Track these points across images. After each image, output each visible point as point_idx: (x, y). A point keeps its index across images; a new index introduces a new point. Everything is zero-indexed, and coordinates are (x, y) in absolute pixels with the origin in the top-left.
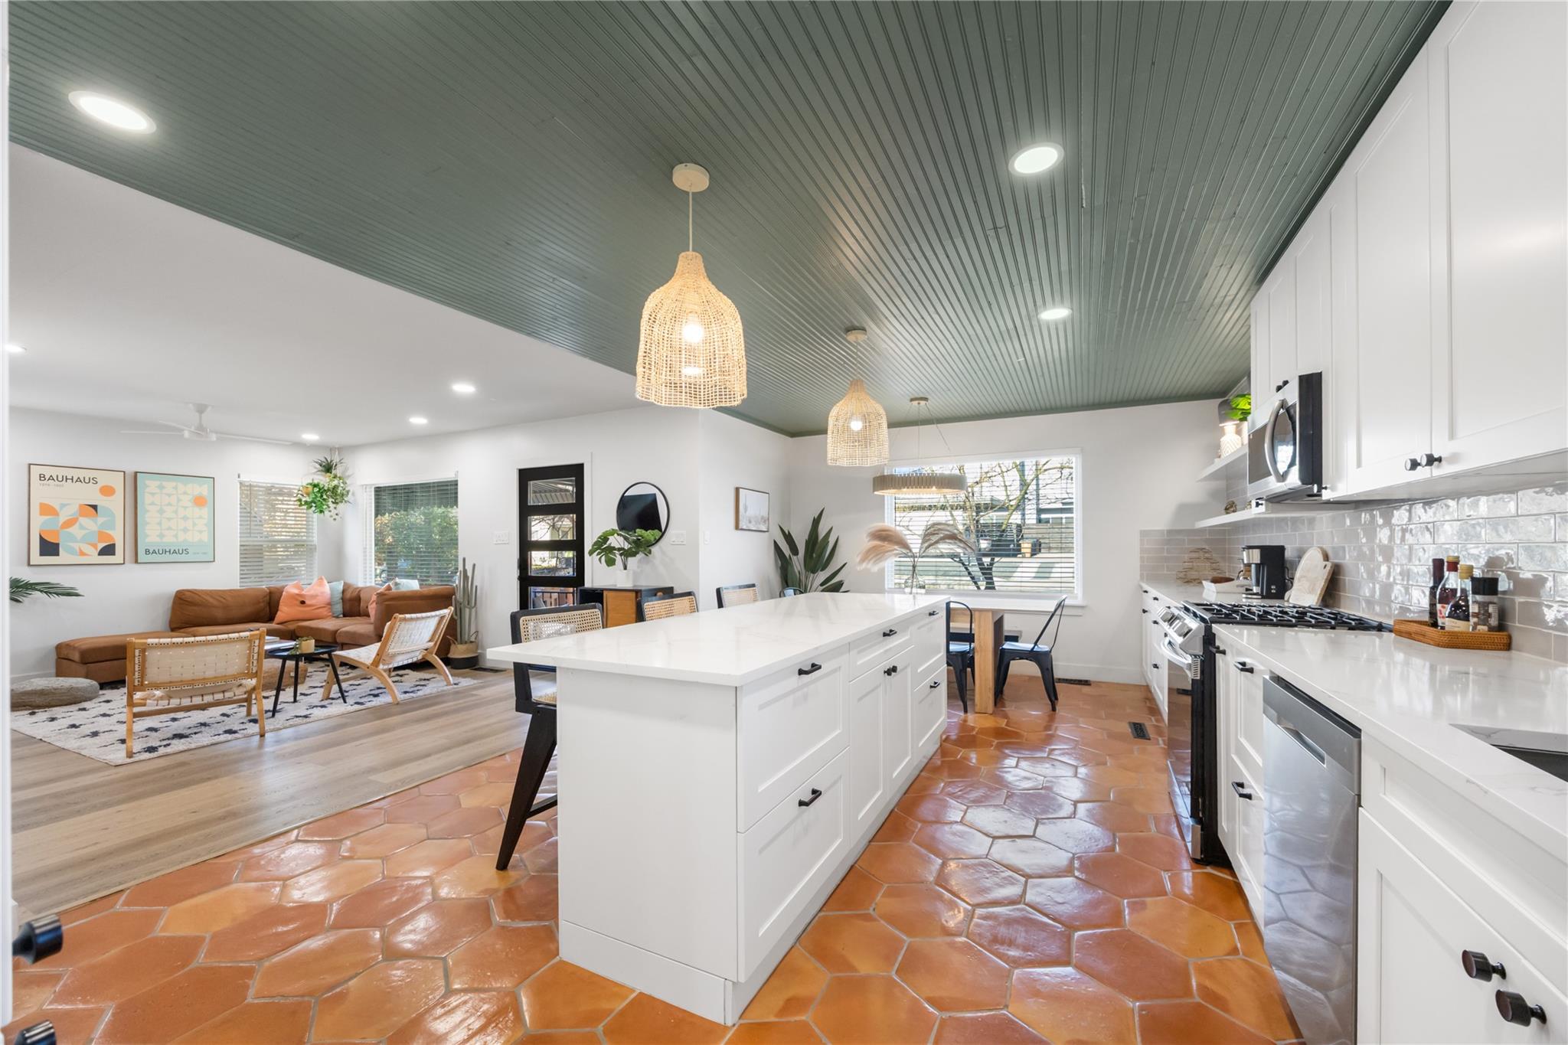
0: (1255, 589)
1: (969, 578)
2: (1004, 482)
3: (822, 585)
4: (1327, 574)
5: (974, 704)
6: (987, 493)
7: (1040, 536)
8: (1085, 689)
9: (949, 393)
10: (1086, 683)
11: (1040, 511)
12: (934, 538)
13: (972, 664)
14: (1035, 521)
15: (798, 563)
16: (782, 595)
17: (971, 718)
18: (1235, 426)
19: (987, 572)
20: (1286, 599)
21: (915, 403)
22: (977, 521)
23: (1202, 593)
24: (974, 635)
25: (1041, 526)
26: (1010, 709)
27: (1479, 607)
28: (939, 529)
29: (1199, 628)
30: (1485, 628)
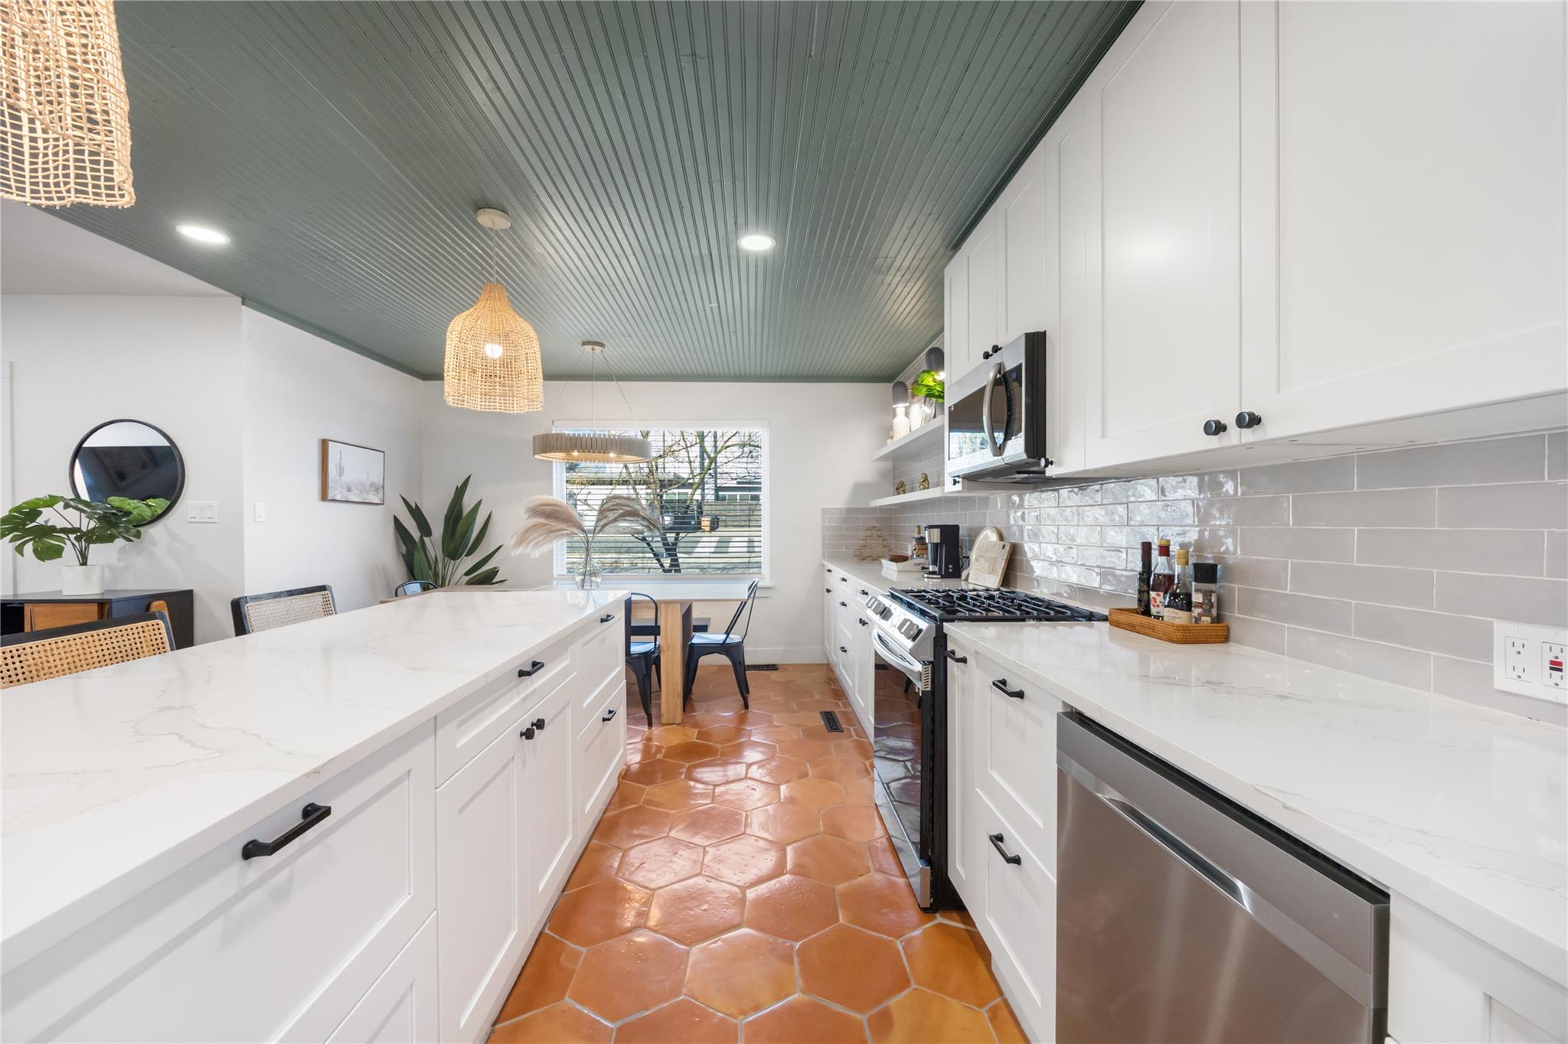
0: (931, 568)
1: (652, 555)
2: (689, 457)
3: (467, 574)
4: (1006, 555)
5: (659, 716)
6: (673, 468)
7: (718, 512)
8: (774, 675)
9: (628, 338)
10: (772, 667)
11: (718, 489)
12: (612, 516)
13: (657, 662)
14: (713, 497)
15: (434, 544)
16: (397, 593)
17: (656, 730)
18: (904, 409)
19: (671, 550)
20: (963, 577)
21: (588, 348)
22: (661, 496)
23: (881, 571)
24: (659, 627)
25: (719, 503)
26: (700, 714)
27: (1203, 597)
28: (618, 504)
29: (928, 629)
30: (1208, 619)
